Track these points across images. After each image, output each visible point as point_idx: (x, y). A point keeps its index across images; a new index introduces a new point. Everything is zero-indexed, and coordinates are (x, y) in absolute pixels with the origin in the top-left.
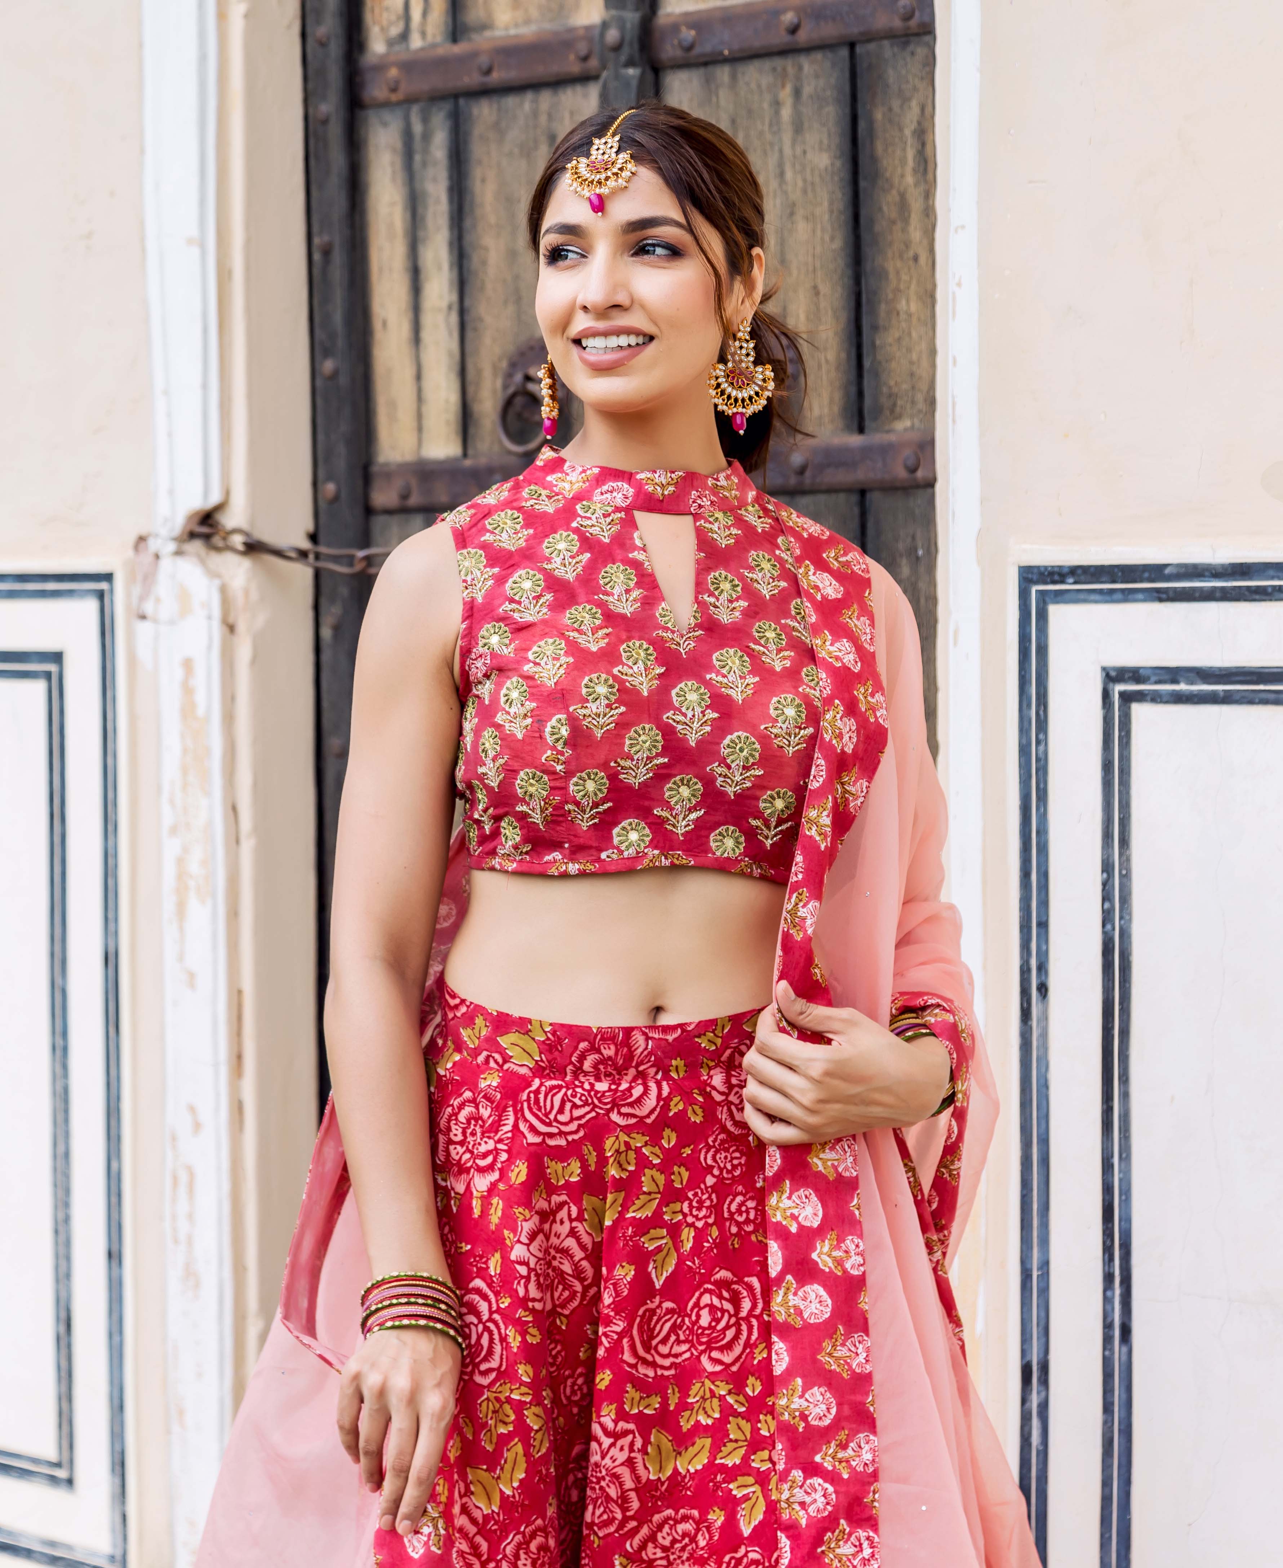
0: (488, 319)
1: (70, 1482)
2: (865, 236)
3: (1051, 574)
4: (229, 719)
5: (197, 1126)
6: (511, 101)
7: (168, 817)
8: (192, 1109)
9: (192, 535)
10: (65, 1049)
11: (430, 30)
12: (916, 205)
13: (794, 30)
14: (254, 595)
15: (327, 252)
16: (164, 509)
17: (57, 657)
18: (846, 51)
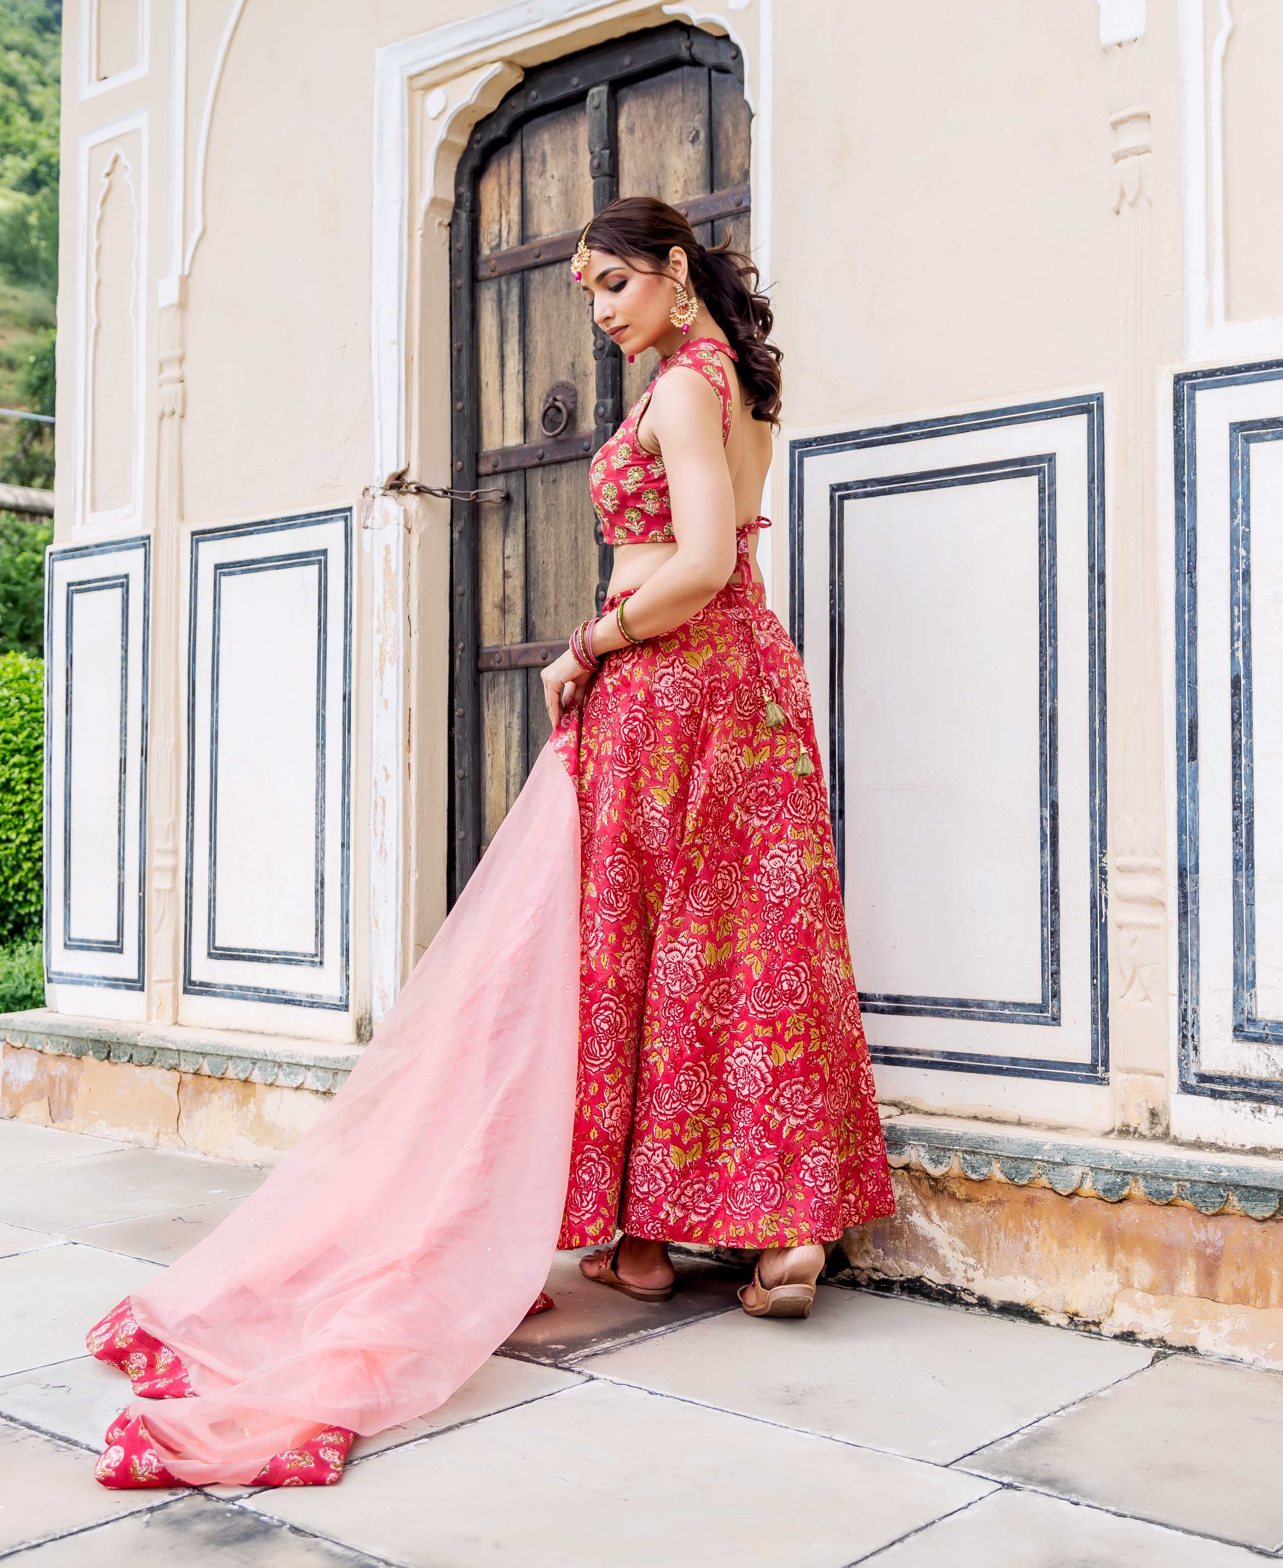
0: (537, 376)
1: (321, 963)
3: (805, 442)
4: (407, 575)
5: (387, 777)
6: (549, 269)
7: (376, 626)
8: (385, 769)
9: (392, 487)
10: (324, 745)
11: (511, 241)
14: (421, 515)
15: (459, 351)
16: (377, 472)
17: (324, 552)
18: (709, 225)
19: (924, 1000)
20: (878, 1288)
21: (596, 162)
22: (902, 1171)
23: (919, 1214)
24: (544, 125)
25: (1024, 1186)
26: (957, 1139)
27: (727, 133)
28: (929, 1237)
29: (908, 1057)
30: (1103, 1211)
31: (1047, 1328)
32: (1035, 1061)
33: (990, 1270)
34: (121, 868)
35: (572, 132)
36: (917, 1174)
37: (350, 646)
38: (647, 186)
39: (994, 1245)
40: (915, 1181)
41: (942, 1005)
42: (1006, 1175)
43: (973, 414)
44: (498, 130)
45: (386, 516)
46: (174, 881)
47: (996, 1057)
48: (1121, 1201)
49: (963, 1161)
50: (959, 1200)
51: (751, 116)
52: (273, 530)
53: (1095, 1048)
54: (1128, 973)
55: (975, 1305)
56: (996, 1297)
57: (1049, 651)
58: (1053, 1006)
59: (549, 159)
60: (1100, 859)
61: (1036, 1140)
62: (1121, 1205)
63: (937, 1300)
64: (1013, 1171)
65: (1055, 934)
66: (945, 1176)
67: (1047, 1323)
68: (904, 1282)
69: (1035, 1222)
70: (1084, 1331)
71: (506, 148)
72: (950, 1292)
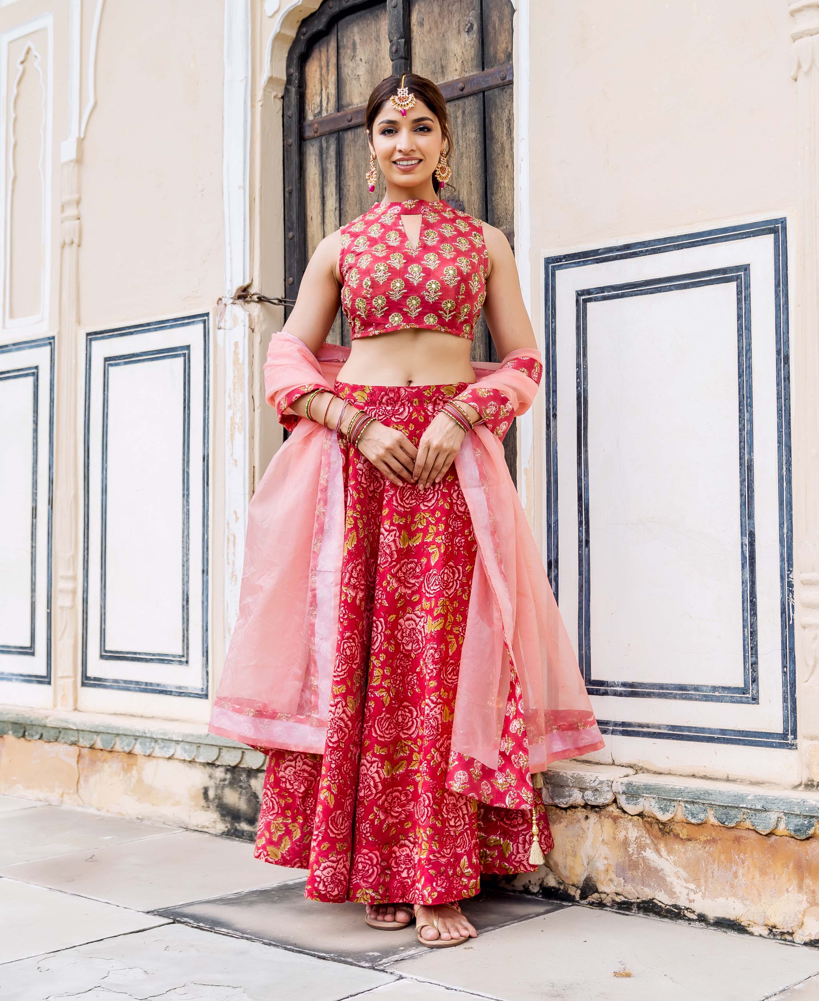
0: (350, 211)
1: (187, 662)
2: (489, 161)
3: (556, 259)
4: (251, 364)
5: (237, 519)
6: (359, 130)
8: (235, 512)
9: (239, 297)
10: (188, 495)
11: (329, 109)
12: (507, 147)
13: (462, 90)
14: (261, 318)
15: (290, 193)
16: (228, 287)
17: (188, 347)
18: (481, 95)
19: (653, 686)
20: (619, 908)
21: (394, 49)
22: (637, 817)
23: (651, 851)
24: (354, 21)
25: (733, 828)
26: (680, 792)
27: (494, 25)
28: (659, 868)
29: (640, 729)
30: (794, 845)
31: (752, 937)
32: (739, 731)
33: (707, 893)
34: (33, 591)
35: (376, 25)
36: (649, 820)
37: (208, 419)
38: (433, 66)
39: (709, 874)
40: (647, 825)
41: (667, 689)
42: (718, 819)
43: (685, 235)
44: (320, 25)
45: (235, 319)
46: (74, 600)
47: (709, 729)
48: (808, 839)
49: (684, 809)
50: (682, 839)
51: (513, 11)
52: (149, 331)
53: (786, 721)
54: (811, 663)
55: (696, 920)
56: (712, 914)
57: (747, 416)
58: (753, 689)
59: (358, 46)
60: (788, 575)
61: (742, 792)
62: (808, 842)
63: (666, 917)
64: (724, 816)
65: (754, 634)
66: (671, 820)
67: (751, 934)
68: (640, 903)
69: (742, 856)
70: (781, 939)
71: (326, 38)
72: (676, 911)
